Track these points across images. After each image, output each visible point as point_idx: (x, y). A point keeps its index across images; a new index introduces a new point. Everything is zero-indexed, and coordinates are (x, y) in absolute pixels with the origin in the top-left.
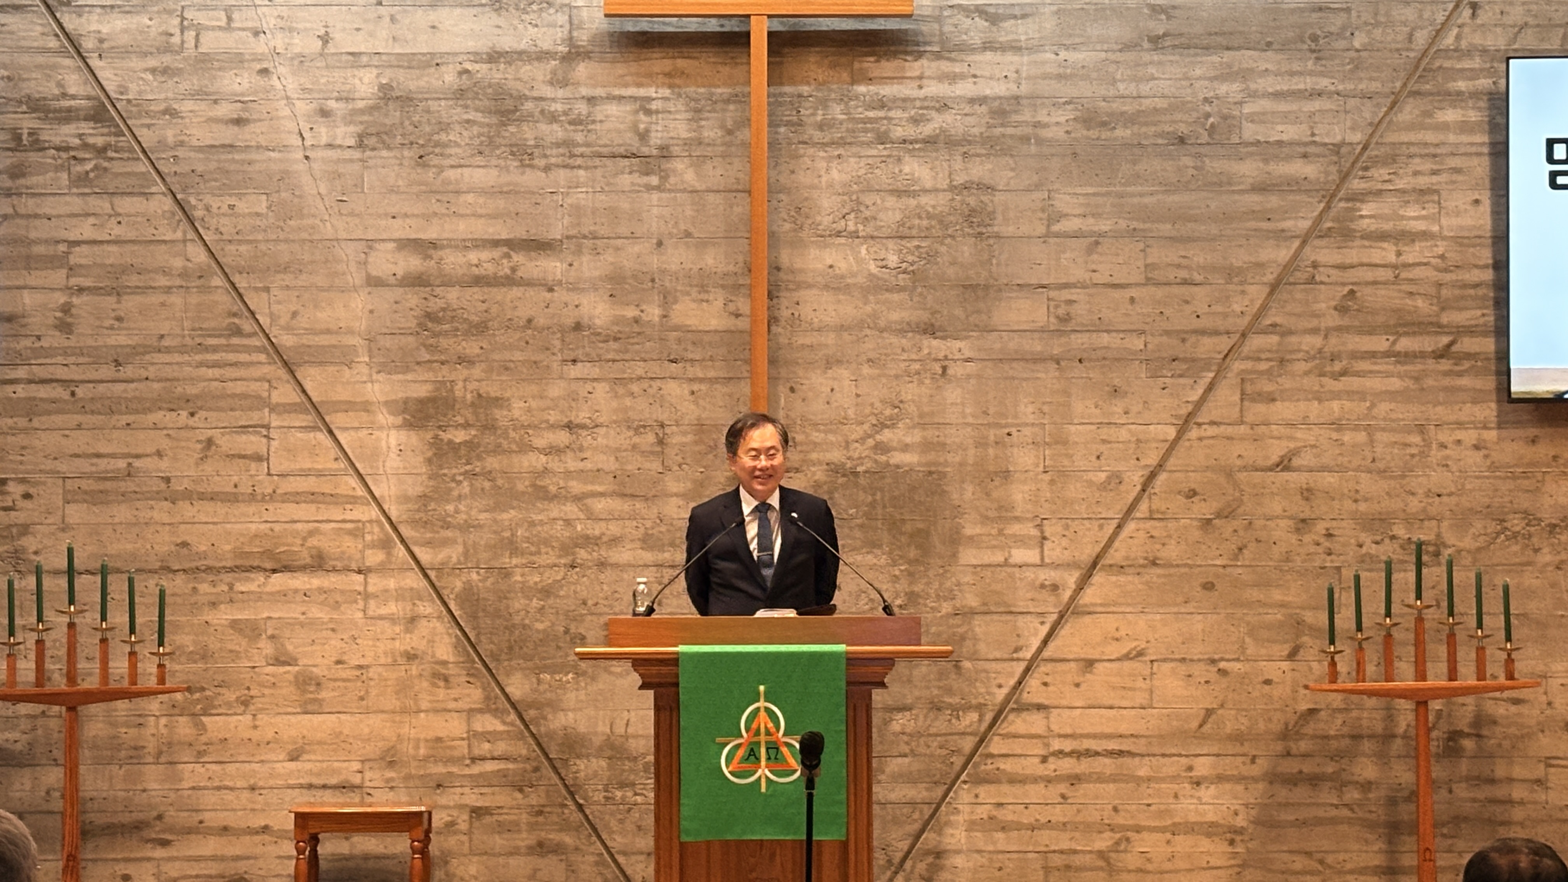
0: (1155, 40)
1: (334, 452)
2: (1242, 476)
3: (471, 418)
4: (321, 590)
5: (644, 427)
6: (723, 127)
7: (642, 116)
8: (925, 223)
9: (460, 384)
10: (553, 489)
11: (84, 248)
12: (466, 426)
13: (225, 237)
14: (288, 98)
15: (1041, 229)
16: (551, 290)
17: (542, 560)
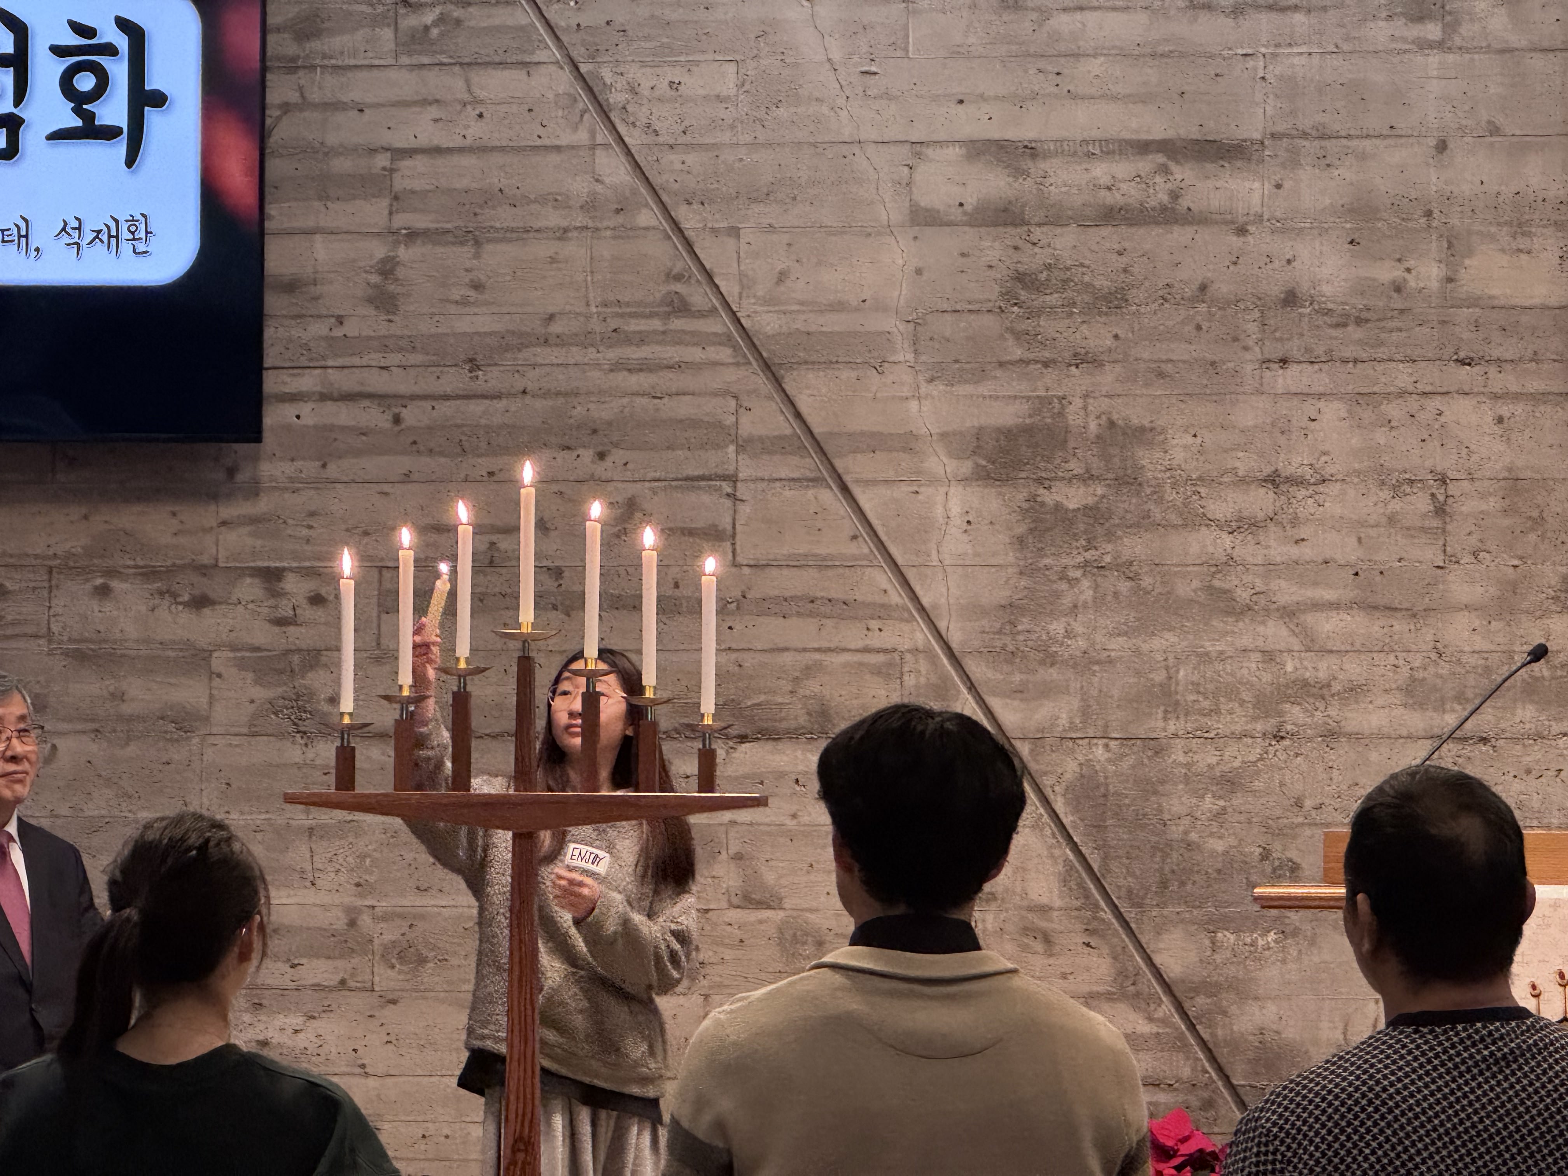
1: (850, 523)
3: (1097, 466)
5: (1411, 482)
9: (1078, 402)
10: (1243, 595)
11: (419, 163)
12: (1088, 477)
13: (661, 139)
16: (1242, 231)
17: (1223, 724)
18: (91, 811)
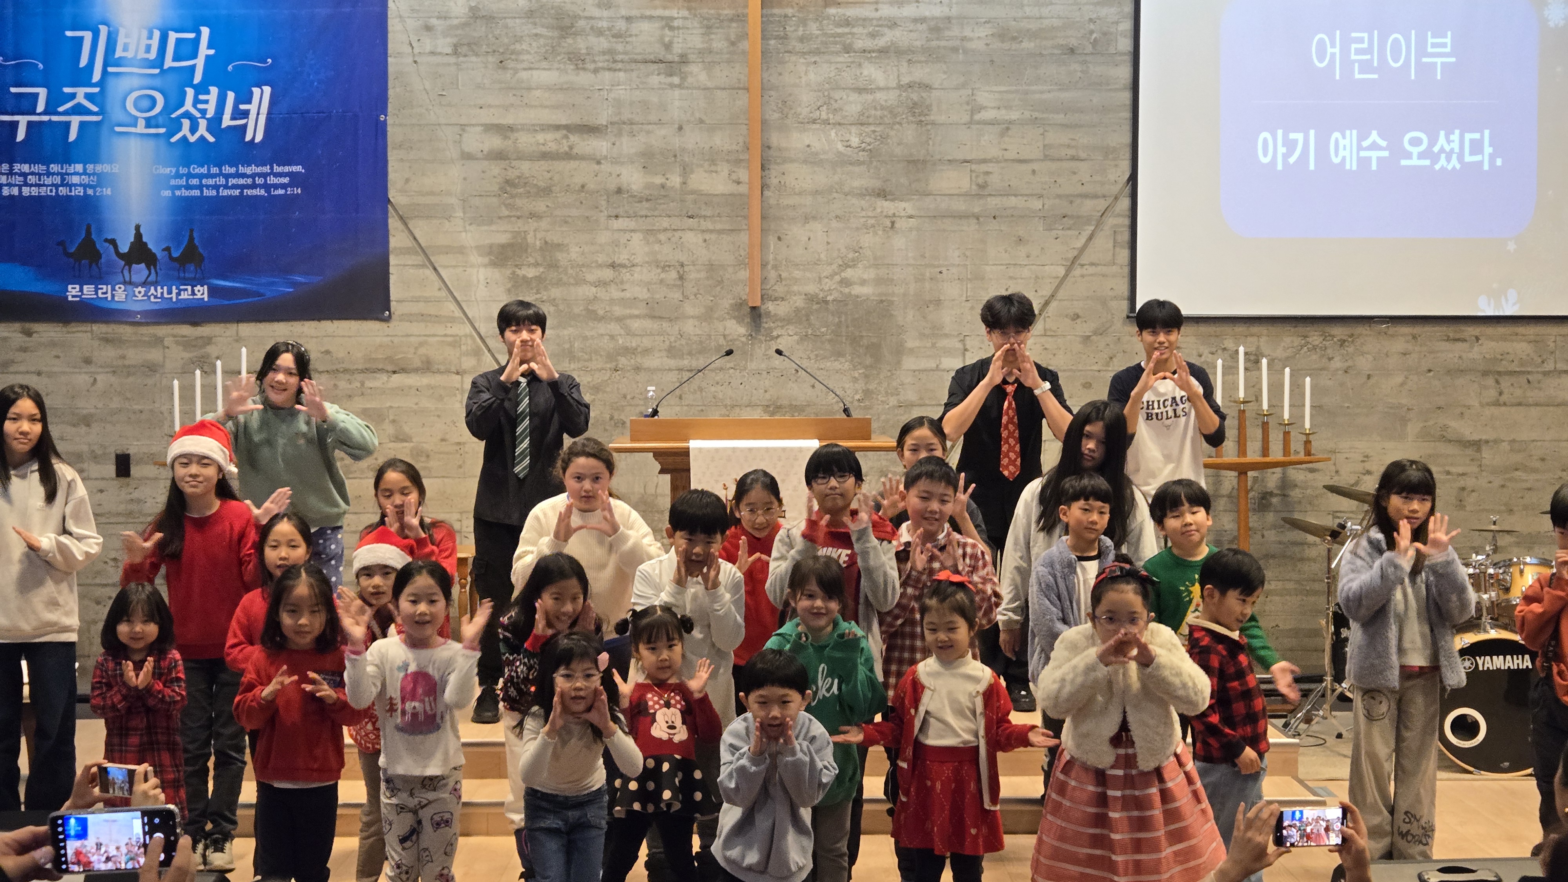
1: (438, 283)
2: (1113, 304)
3: (540, 260)
4: (429, 387)
5: (669, 266)
6: (727, 39)
7: (667, 31)
8: (879, 113)
9: (532, 233)
10: (601, 312)
12: (537, 265)
14: (401, 17)
15: (966, 118)
16: (599, 163)
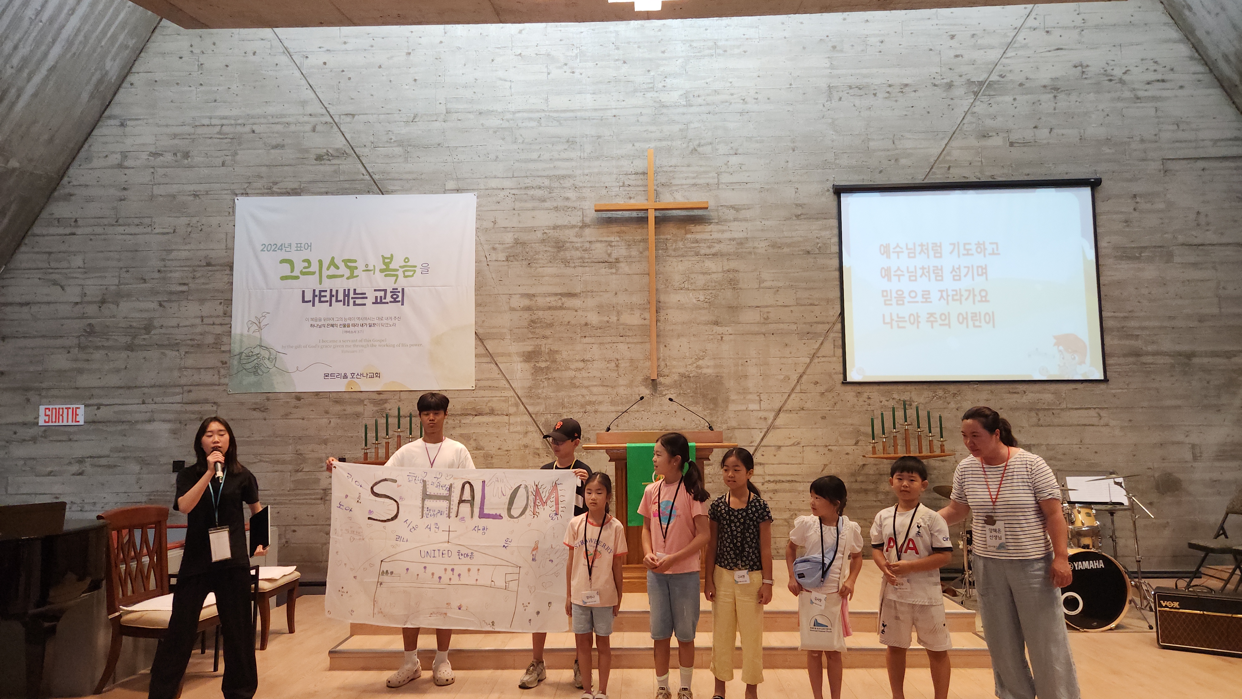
0: (798, 216)
1: (498, 371)
2: (835, 377)
3: (548, 359)
4: (493, 423)
5: (611, 361)
6: (638, 251)
7: (609, 247)
8: (713, 284)
9: (544, 346)
10: (578, 384)
12: (546, 361)
15: (757, 286)
16: (576, 311)
17: (574, 410)
18: (338, 434)
